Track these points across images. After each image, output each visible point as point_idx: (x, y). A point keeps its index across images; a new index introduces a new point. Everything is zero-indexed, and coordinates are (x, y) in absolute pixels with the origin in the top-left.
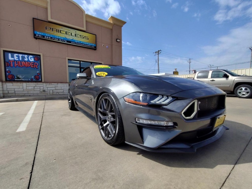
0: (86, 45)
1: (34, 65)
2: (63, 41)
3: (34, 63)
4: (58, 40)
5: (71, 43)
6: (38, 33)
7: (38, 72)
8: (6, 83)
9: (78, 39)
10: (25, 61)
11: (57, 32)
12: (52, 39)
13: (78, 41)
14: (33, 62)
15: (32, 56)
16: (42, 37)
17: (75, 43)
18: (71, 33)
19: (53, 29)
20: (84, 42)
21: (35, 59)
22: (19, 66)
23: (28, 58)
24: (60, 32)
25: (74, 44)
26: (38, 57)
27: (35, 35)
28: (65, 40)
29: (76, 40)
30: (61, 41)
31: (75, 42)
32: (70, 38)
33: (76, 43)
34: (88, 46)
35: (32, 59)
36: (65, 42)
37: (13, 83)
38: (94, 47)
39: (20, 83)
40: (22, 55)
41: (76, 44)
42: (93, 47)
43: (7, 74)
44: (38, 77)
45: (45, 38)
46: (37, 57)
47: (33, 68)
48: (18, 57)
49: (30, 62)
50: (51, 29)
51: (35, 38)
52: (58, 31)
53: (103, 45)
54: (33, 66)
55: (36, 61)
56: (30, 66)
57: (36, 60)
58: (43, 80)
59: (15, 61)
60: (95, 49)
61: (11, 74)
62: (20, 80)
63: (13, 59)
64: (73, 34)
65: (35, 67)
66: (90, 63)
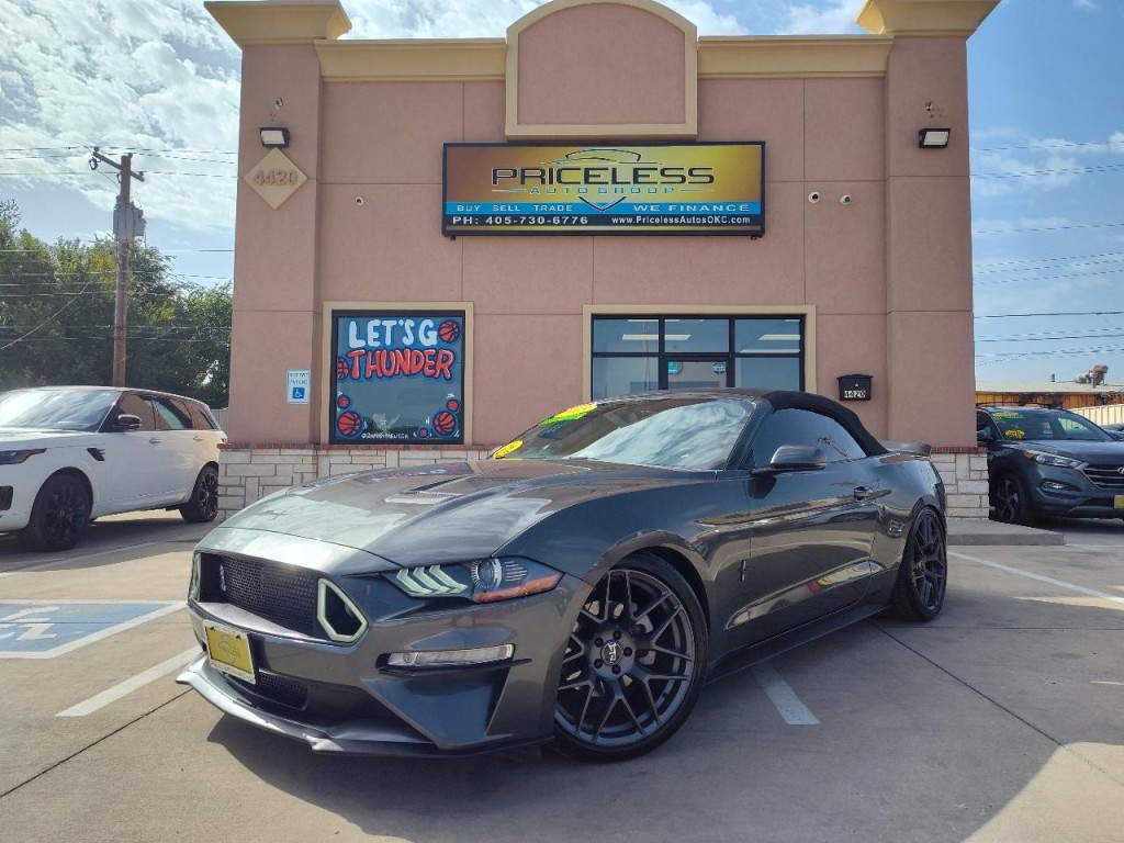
0: (697, 216)
1: (436, 362)
2: (569, 223)
3: (437, 352)
4: (546, 224)
5: (612, 224)
6: (460, 209)
7: (452, 395)
8: (331, 453)
9: (642, 197)
10: (403, 349)
11: (543, 182)
12: (518, 224)
13: (649, 205)
14: (432, 347)
15: (428, 322)
16: (474, 224)
17: (630, 220)
18: (614, 170)
19: (527, 173)
20: (685, 205)
21: (442, 332)
22: (380, 375)
23: (415, 330)
24: (559, 181)
25: (626, 224)
26: (454, 322)
27: (447, 220)
28: (580, 216)
29: (637, 205)
30: (561, 224)
31: (629, 216)
32: (602, 196)
33: (638, 219)
34: (707, 224)
35: (429, 333)
36: (578, 223)
37: (353, 452)
38: (746, 220)
40: (394, 323)
41: (640, 223)
42: (739, 220)
43: (338, 410)
44: (450, 418)
45: (488, 224)
46: (451, 324)
47: (432, 376)
48: (380, 330)
49: (423, 349)
50: (515, 176)
51: (446, 233)
52: (547, 177)
53: (815, 197)
54: (433, 367)
55: (448, 342)
56: (422, 369)
57: (446, 338)
58: (468, 438)
59: (367, 349)
60: (758, 228)
61: (351, 413)
62: (380, 436)
63: (361, 343)
64: (625, 174)
65: (442, 370)
66: (726, 322)
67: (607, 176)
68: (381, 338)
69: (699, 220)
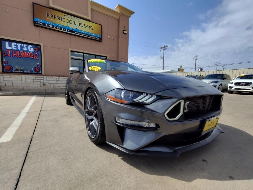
1: (33, 55)
2: (66, 30)
3: (34, 53)
4: (60, 29)
5: (75, 33)
6: (38, 20)
7: (38, 64)
8: (3, 75)
9: (82, 29)
10: (24, 51)
11: (59, 20)
12: (54, 28)
13: (82, 31)
14: (32, 52)
15: (31, 46)
16: (42, 25)
17: (78, 33)
18: (75, 22)
19: (55, 16)
20: (88, 33)
21: (35, 49)
22: (17, 57)
23: (27, 47)
24: (63, 20)
25: (77, 34)
26: (38, 47)
27: (35, 22)
28: (68, 30)
29: (80, 30)
30: (64, 30)
32: (73, 27)
33: (80, 33)
34: (92, 37)
35: (31, 49)
36: (67, 31)
37: (11, 75)
38: (99, 38)
39: (19, 75)
40: (20, 44)
41: (80, 34)
42: (97, 38)
43: (4, 64)
44: (38, 69)
45: (46, 26)
46: (37, 47)
47: (33, 59)
48: (17, 46)
49: (30, 52)
50: (52, 16)
51: (35, 25)
52: (60, 19)
53: (109, 37)
54: (33, 57)
55: (37, 51)
56: (30, 57)
57: (36, 50)
58: (43, 73)
59: (12, 50)
60: (101, 40)
61: (9, 65)
62: (19, 71)
63: (10, 48)
64: (77, 23)
65: (35, 58)
66: (95, 56)
67: (73, 23)
68: (17, 47)
69: (91, 36)
